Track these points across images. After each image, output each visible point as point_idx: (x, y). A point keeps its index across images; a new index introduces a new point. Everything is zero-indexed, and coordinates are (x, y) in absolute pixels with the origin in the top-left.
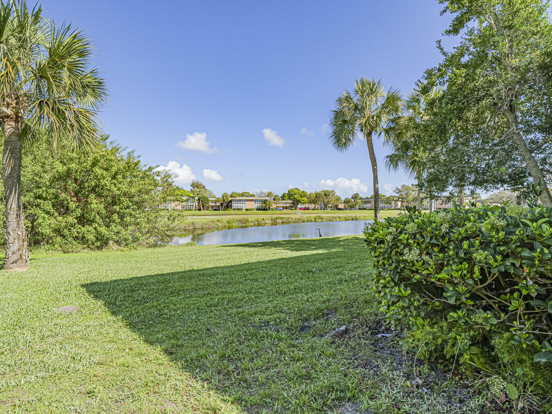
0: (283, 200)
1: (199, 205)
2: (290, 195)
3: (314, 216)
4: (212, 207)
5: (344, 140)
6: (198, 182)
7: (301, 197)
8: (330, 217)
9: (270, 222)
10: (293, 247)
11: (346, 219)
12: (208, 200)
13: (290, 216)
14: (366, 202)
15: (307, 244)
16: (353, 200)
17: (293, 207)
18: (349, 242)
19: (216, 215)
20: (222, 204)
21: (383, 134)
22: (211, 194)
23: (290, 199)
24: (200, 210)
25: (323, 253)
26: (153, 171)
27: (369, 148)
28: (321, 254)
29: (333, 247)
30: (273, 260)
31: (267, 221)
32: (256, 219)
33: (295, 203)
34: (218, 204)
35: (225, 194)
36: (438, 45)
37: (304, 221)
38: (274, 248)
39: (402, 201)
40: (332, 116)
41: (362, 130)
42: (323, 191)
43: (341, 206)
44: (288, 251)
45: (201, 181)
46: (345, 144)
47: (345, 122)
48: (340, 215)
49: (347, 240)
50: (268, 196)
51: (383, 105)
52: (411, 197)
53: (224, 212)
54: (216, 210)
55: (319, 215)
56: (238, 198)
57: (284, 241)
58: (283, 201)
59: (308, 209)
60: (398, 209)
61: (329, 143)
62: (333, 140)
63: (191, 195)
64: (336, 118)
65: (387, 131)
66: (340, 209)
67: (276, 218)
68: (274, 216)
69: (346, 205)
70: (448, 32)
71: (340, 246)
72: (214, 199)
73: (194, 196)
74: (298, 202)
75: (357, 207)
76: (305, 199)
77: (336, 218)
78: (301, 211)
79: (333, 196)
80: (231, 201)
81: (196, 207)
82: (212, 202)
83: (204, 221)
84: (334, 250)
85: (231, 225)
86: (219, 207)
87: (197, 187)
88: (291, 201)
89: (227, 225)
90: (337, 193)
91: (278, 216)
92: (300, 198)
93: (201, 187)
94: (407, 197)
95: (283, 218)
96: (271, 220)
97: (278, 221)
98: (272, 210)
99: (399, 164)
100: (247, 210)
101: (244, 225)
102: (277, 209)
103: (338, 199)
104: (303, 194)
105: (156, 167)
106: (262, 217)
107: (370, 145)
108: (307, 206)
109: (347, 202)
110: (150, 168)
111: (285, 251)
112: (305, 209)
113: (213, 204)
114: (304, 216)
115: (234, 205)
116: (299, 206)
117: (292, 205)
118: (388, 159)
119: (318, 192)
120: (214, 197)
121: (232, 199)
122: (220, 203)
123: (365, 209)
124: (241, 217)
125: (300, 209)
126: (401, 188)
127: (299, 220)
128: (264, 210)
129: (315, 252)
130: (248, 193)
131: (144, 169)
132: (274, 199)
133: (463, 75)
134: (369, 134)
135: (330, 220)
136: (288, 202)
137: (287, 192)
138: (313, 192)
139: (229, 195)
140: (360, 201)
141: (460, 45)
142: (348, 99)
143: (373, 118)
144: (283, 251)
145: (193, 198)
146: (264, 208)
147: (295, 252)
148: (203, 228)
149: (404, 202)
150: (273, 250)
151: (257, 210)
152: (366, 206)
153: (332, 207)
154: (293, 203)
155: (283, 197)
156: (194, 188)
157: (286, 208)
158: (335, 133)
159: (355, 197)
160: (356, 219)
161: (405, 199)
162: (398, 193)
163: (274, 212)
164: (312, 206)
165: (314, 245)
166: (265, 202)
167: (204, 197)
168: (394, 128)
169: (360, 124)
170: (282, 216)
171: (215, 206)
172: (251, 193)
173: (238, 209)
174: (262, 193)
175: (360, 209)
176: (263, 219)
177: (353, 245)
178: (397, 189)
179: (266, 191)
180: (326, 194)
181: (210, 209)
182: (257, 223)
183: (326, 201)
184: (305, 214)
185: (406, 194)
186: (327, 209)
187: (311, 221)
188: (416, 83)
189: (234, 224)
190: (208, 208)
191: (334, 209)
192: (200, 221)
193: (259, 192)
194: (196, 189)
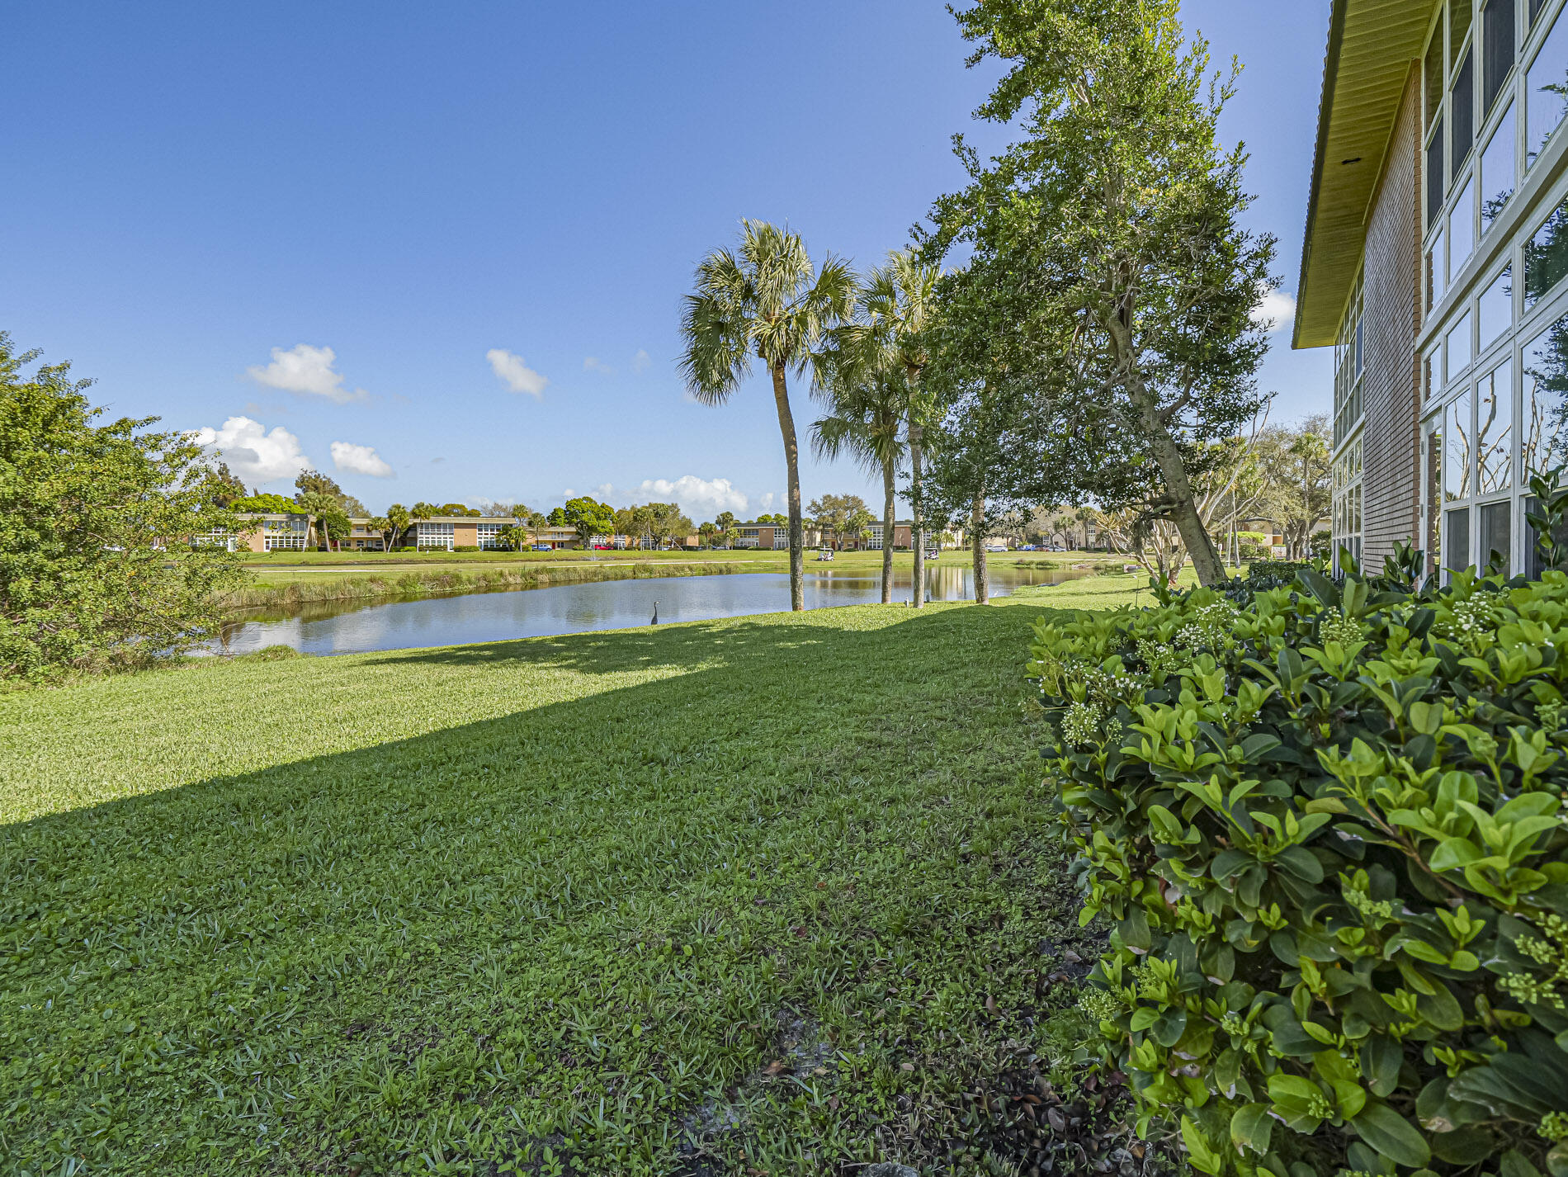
0: (553, 525)
1: (320, 537)
2: (571, 514)
3: (631, 564)
4: (360, 541)
5: (716, 377)
6: (318, 477)
7: (599, 518)
8: (668, 567)
9: (519, 580)
10: (587, 659)
11: (706, 572)
12: (349, 524)
13: (570, 565)
14: (747, 533)
15: (625, 647)
16: (719, 528)
17: (577, 542)
18: (735, 638)
19: (370, 563)
20: (387, 536)
21: (810, 366)
22: (357, 510)
23: (570, 523)
24: (323, 549)
25: (676, 678)
26: (136, 432)
27: (778, 399)
28: (670, 681)
29: (696, 655)
30: (527, 715)
31: (511, 579)
32: (481, 573)
33: (584, 532)
34: (376, 534)
35: (398, 507)
36: (956, 147)
37: (606, 578)
38: (528, 665)
39: (823, 531)
40: (689, 308)
41: (761, 353)
42: (651, 505)
43: (692, 541)
44: (571, 674)
45: (325, 472)
46: (719, 385)
47: (721, 327)
48: (692, 563)
49: (729, 631)
50: (514, 516)
51: (812, 293)
52: (843, 523)
53: (395, 555)
54: (370, 550)
55: (643, 562)
56: (433, 520)
57: (558, 640)
58: (552, 529)
59: (616, 548)
60: (814, 549)
61: (680, 380)
62: (689, 372)
63: (297, 509)
64: (696, 315)
65: (819, 361)
66: (690, 548)
67: (537, 571)
68: (533, 566)
69: (704, 538)
70: (987, 113)
71: (715, 651)
72: (364, 521)
73: (304, 511)
74: (592, 530)
75: (729, 543)
76: (609, 524)
77: (682, 568)
78: (599, 552)
79: (673, 517)
80: (413, 528)
81: (310, 542)
82: (359, 528)
83: (331, 581)
84: (703, 666)
85: (410, 590)
86: (378, 542)
87: (316, 488)
88: (574, 529)
89: (399, 589)
90: (684, 512)
91: (542, 564)
92: (594, 522)
93: (327, 488)
94: (834, 521)
95: (552, 570)
96: (523, 575)
97: (540, 577)
98: (526, 549)
99: (842, 443)
100: (458, 550)
101: (448, 591)
102: (537, 546)
103: (686, 524)
104: (603, 512)
105: (148, 421)
106: (499, 567)
107: (780, 390)
108: (612, 540)
109: (705, 530)
110: (121, 423)
111: (565, 673)
112: (609, 547)
113: (363, 535)
114: (608, 565)
115: (423, 538)
116: (594, 540)
117: (577, 537)
118: (819, 430)
119: (639, 507)
120: (366, 516)
121: (417, 521)
122: (383, 531)
123: (745, 548)
124: (439, 568)
125: (597, 547)
126: (821, 503)
127: (595, 574)
128: (504, 549)
129: (650, 675)
130: (462, 507)
131: (95, 424)
132: (530, 524)
133: (1034, 214)
134: (779, 365)
135: (668, 575)
136: (567, 531)
137: (564, 507)
138: (628, 508)
139: (409, 511)
140: (734, 530)
141: (1007, 153)
142: (729, 269)
143: (788, 322)
144: (557, 674)
145: (304, 517)
146: (506, 543)
147: (593, 676)
148: (325, 602)
149: (827, 532)
150: (527, 671)
151: (486, 549)
152: (748, 540)
153: (671, 543)
154: (577, 533)
155: (553, 519)
156: (305, 491)
157: (562, 545)
158: (694, 354)
159: (725, 519)
160: (729, 571)
161: (831, 526)
162: (814, 512)
163: (530, 554)
164: (624, 540)
165: (644, 650)
166: (506, 529)
167: (336, 517)
168: (836, 354)
169: (757, 337)
170: (550, 565)
171: (368, 540)
172: (469, 508)
173: (434, 548)
174: (497, 507)
175: (735, 548)
176: (501, 574)
177: (749, 645)
178: (814, 504)
179: (510, 503)
180: (659, 513)
181: (354, 546)
182: (483, 583)
183: (658, 528)
184: (606, 559)
185: (832, 515)
186: (660, 549)
187: (623, 577)
188: (911, 230)
189: (419, 588)
190: (346, 546)
191: (676, 548)
192: (317, 580)
193: (491, 505)
194: (312, 493)
